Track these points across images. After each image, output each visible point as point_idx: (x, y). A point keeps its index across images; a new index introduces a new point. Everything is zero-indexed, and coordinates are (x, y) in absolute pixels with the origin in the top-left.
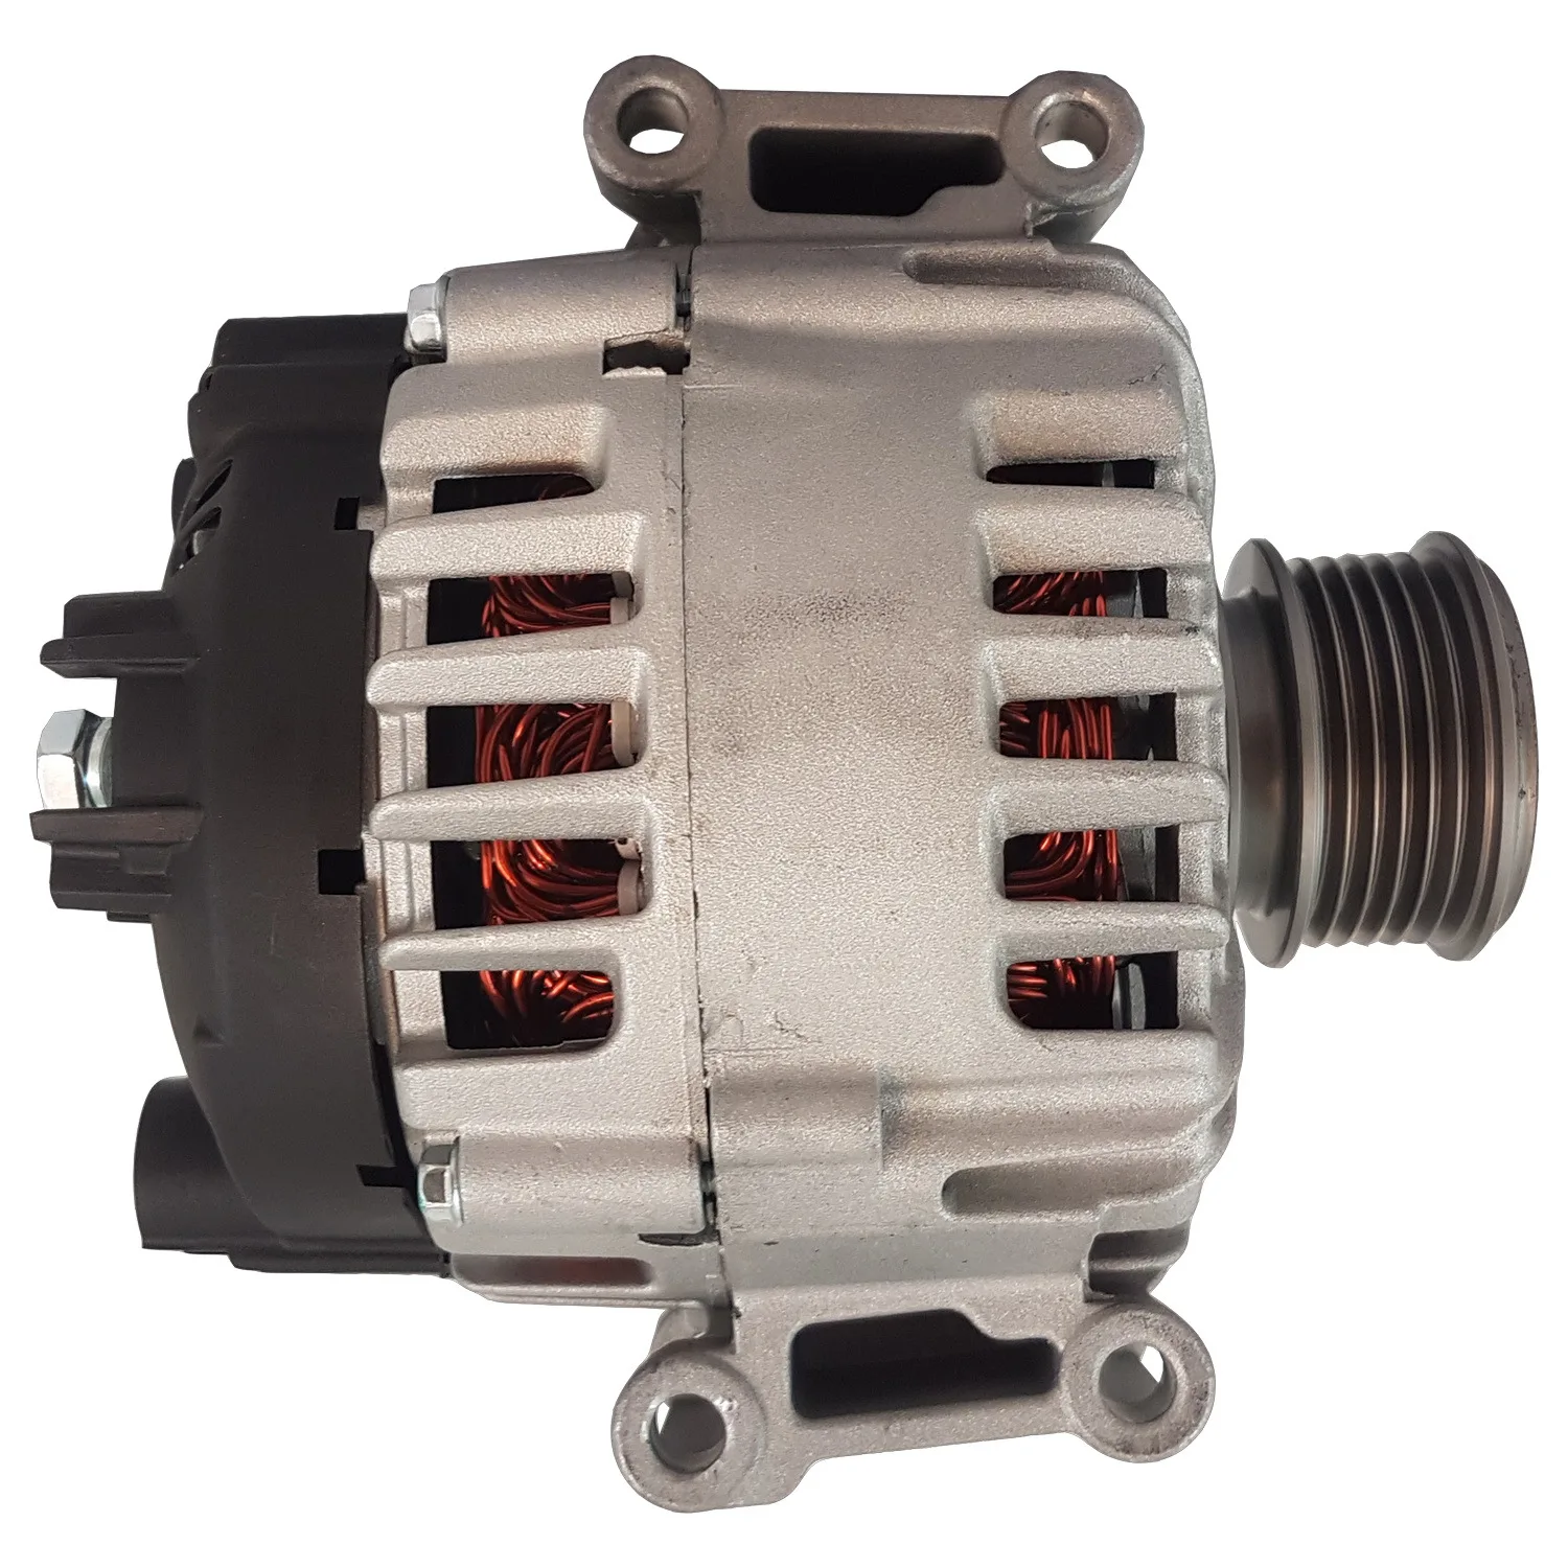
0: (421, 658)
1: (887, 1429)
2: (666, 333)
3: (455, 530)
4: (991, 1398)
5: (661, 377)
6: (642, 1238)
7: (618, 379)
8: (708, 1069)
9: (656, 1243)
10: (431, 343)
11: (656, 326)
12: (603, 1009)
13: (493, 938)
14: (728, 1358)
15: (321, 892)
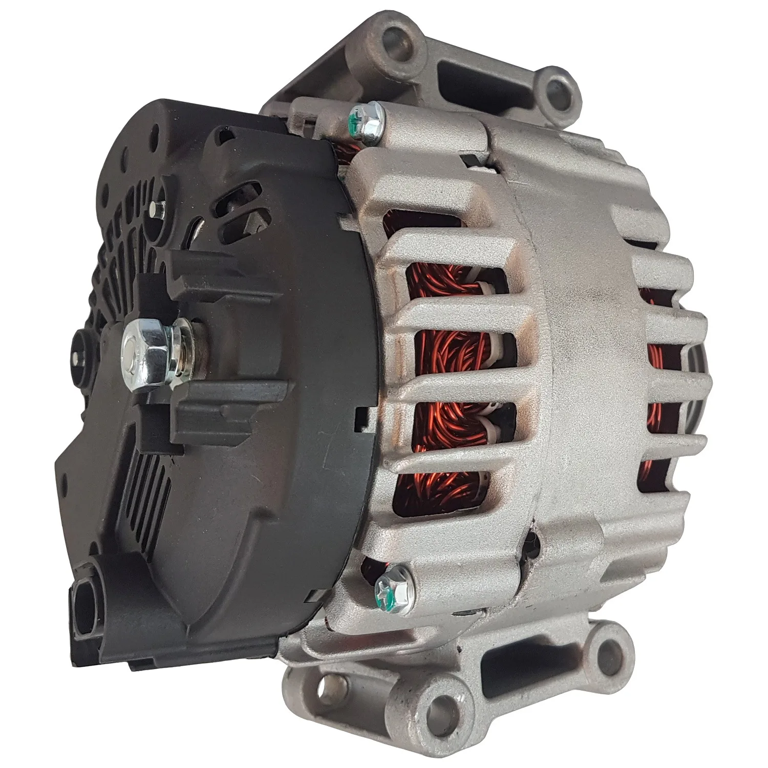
0: (435, 303)
1: (522, 697)
2: (483, 153)
3: (435, 237)
4: (553, 676)
5: (494, 174)
6: (455, 614)
7: (475, 171)
8: (535, 519)
9: (459, 615)
10: (371, 136)
11: (481, 148)
12: (463, 493)
13: (463, 454)
14: (458, 675)
15: (355, 431)
